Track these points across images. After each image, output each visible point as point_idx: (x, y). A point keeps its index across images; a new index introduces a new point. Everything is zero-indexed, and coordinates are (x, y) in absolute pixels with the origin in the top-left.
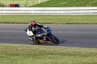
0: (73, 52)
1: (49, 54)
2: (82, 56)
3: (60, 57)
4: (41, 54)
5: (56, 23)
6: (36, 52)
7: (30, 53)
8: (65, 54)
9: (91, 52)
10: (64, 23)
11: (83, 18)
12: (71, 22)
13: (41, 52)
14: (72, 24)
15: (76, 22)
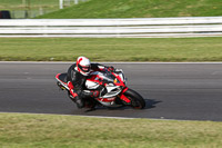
0: (158, 132)
1: (97, 137)
2: (180, 141)
3: (127, 144)
4: (76, 137)
5: (107, 57)
6: (65, 133)
7: (48, 135)
8: (138, 138)
9: (202, 130)
10: (127, 57)
11: (174, 46)
12: (144, 56)
13: (76, 134)
14: (147, 60)
15: (155, 55)
